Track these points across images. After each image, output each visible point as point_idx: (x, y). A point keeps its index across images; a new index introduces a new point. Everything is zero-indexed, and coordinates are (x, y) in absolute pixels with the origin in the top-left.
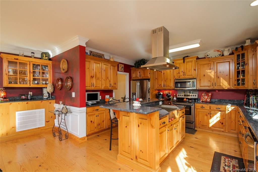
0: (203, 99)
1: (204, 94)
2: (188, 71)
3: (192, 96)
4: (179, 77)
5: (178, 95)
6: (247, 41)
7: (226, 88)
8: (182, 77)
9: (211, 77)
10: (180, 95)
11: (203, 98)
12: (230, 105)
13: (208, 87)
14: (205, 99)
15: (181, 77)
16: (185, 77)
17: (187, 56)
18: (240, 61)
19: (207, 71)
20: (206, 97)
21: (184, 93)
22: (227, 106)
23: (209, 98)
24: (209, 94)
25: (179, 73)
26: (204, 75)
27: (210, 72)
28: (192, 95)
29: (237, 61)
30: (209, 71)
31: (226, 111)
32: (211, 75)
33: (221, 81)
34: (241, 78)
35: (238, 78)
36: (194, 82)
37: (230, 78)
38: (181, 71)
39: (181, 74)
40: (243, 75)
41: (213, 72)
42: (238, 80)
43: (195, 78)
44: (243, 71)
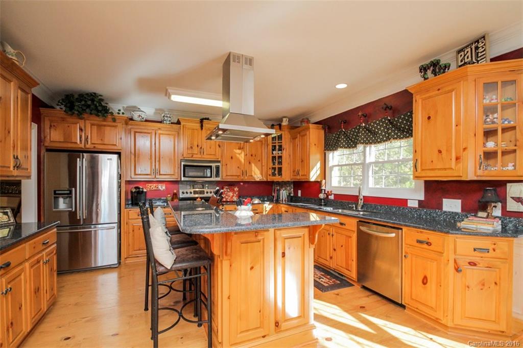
0: (227, 197)
1: (227, 189)
2: (209, 147)
3: (209, 193)
4: (192, 156)
5: (183, 193)
6: (284, 119)
7: (258, 180)
8: (197, 157)
9: (240, 162)
10: (187, 193)
11: (226, 195)
12: (268, 203)
13: (236, 177)
14: (229, 197)
15: (195, 156)
16: (203, 156)
17: (207, 117)
18: (276, 143)
19: (235, 150)
20: (231, 194)
21: (193, 188)
22: (265, 205)
23: (235, 195)
24: (235, 189)
25: (192, 148)
26: (232, 158)
27: (239, 154)
28: (209, 191)
29: (273, 143)
30: (238, 151)
31: (262, 212)
32: (240, 158)
33: (253, 169)
34: (277, 166)
35: (274, 166)
36: (218, 168)
37: (262, 166)
38: (196, 144)
39: (196, 150)
40: (280, 163)
41: (243, 153)
42: (273, 168)
43: (219, 162)
44: (280, 157)
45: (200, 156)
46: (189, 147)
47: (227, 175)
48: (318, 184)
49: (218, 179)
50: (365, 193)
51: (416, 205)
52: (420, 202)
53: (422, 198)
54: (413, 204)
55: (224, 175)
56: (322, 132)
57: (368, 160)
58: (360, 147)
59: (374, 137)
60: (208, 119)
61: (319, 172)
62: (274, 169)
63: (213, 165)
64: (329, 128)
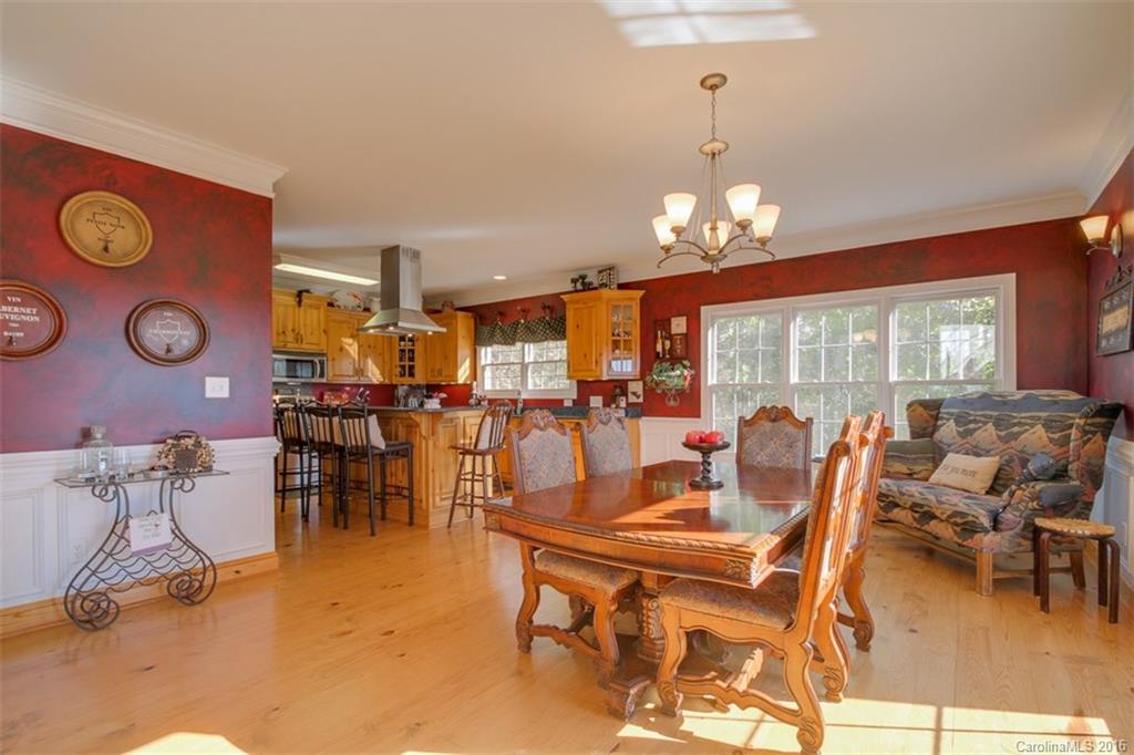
2: (310, 333)
4: (285, 345)
7: (375, 382)
8: (293, 346)
9: (352, 356)
13: (347, 378)
15: (288, 345)
16: (301, 346)
17: (306, 289)
19: (344, 339)
25: (284, 332)
26: (341, 350)
27: (351, 345)
30: (350, 341)
32: (352, 351)
33: (370, 368)
34: (407, 363)
35: (402, 363)
36: (322, 363)
37: (384, 363)
38: (290, 327)
39: (290, 337)
40: (411, 359)
41: (356, 344)
42: (401, 366)
43: (323, 355)
44: (412, 351)
45: (296, 345)
46: (281, 331)
47: (334, 375)
48: (468, 388)
49: (324, 380)
50: (524, 396)
51: (571, 405)
52: (574, 401)
53: (575, 397)
54: (568, 404)
55: (331, 375)
56: (472, 321)
57: (527, 360)
58: (519, 345)
59: (532, 335)
60: (308, 291)
61: (468, 372)
62: (403, 367)
63: (316, 360)
64: (481, 317)
